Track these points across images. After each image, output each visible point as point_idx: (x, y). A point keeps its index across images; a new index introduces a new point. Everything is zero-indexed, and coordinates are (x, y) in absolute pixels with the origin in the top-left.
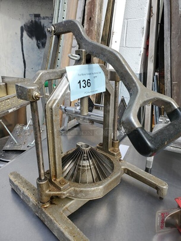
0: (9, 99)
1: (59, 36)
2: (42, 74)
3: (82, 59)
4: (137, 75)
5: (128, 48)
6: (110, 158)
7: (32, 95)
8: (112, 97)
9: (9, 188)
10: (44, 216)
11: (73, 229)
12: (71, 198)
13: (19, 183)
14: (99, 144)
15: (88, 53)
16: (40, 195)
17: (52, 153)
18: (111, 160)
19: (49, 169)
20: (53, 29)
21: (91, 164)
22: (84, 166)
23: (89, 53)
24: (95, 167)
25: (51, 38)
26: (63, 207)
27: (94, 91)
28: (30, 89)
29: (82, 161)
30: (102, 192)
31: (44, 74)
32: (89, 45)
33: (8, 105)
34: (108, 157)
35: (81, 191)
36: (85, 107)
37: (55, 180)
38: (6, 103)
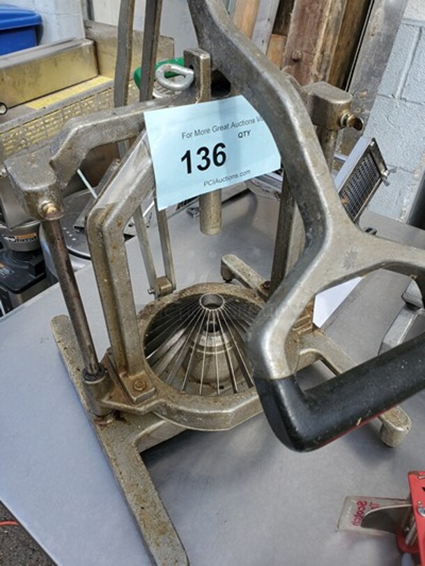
2: (77, 132)
3: (199, 86)
7: (34, 208)
10: (100, 439)
11: (145, 491)
12: (160, 416)
14: (263, 285)
15: (217, 66)
21: (221, 346)
22: (202, 348)
27: (237, 176)
28: (28, 193)
29: (198, 334)
30: (230, 421)
31: (82, 133)
32: (221, 41)
35: (180, 412)
36: (209, 214)
37: (125, 376)
38: (84, 110)
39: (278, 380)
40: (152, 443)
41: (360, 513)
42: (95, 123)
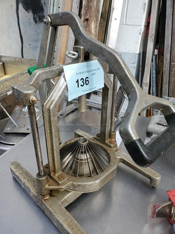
0: (7, 81)
1: (56, 27)
2: (39, 75)
3: (80, 57)
4: (136, 55)
5: (128, 26)
6: (107, 149)
7: (28, 100)
8: (110, 92)
9: (11, 176)
10: (44, 207)
11: (71, 221)
12: (69, 190)
13: (20, 173)
14: (96, 135)
15: (86, 50)
16: (40, 189)
17: (50, 150)
18: (107, 151)
19: (47, 163)
20: (50, 20)
21: (89, 158)
22: (82, 160)
23: (88, 51)
24: (92, 160)
25: (47, 29)
26: (61, 200)
27: (92, 89)
28: (27, 94)
29: (79, 155)
30: (99, 185)
31: (41, 74)
32: (88, 42)
33: (7, 88)
34: (105, 148)
35: (79, 185)
36: (83, 104)
37: (54, 175)
38: (4, 86)
39: (136, 140)
40: (67, 204)
41: (154, 211)
42: (45, 71)
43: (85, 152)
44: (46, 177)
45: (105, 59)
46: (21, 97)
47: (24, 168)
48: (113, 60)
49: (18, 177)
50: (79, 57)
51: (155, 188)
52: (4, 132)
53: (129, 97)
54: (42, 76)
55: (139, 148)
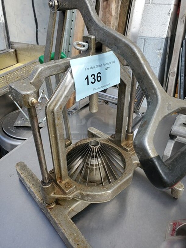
0: (17, 70)
1: (65, 11)
2: (41, 70)
3: (91, 49)
4: (163, 40)
5: (154, 5)
6: (122, 153)
7: (27, 102)
8: (128, 88)
10: (49, 216)
11: (78, 236)
12: (77, 199)
13: (25, 176)
14: (111, 136)
15: (98, 40)
16: (45, 197)
18: (123, 156)
19: (53, 168)
20: (56, 3)
21: (100, 163)
22: (92, 165)
23: (100, 42)
24: (104, 166)
25: (54, 14)
26: (69, 209)
27: (105, 86)
28: (25, 95)
29: (90, 160)
30: (111, 196)
31: (43, 70)
32: (100, 31)
33: (17, 78)
35: (88, 195)
36: (94, 103)
37: (60, 182)
38: (15, 76)
39: (154, 157)
40: (74, 214)
41: (174, 229)
42: (48, 66)
43: (96, 157)
44: (51, 185)
45: (120, 52)
46: (19, 98)
47: (30, 170)
48: (129, 54)
49: (23, 180)
50: (89, 49)
51: (177, 199)
52: (14, 125)
53: (148, 100)
54: (45, 72)
55: (157, 168)
